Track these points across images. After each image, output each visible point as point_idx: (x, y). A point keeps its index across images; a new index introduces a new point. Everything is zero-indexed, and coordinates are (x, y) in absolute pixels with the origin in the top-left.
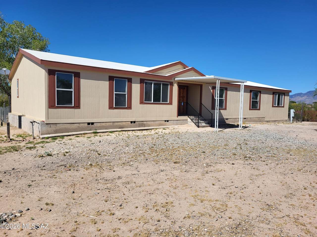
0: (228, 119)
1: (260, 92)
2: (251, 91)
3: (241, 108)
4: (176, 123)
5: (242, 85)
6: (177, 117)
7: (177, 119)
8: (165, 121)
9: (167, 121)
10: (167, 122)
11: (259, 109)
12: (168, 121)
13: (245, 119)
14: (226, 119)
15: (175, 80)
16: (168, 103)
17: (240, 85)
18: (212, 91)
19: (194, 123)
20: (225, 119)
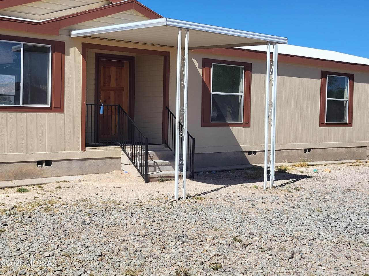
0: (255, 153)
1: (352, 78)
2: (323, 75)
3: (270, 120)
4: (80, 168)
5: (271, 53)
6: (83, 149)
7: (79, 154)
8: (39, 163)
9: (44, 164)
10: (46, 165)
11: (350, 124)
12: (48, 163)
13: (309, 151)
14: (250, 153)
15: (70, 35)
16: (49, 106)
17: (266, 53)
18: (201, 71)
19: (136, 167)
20: (246, 154)
